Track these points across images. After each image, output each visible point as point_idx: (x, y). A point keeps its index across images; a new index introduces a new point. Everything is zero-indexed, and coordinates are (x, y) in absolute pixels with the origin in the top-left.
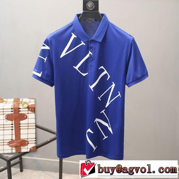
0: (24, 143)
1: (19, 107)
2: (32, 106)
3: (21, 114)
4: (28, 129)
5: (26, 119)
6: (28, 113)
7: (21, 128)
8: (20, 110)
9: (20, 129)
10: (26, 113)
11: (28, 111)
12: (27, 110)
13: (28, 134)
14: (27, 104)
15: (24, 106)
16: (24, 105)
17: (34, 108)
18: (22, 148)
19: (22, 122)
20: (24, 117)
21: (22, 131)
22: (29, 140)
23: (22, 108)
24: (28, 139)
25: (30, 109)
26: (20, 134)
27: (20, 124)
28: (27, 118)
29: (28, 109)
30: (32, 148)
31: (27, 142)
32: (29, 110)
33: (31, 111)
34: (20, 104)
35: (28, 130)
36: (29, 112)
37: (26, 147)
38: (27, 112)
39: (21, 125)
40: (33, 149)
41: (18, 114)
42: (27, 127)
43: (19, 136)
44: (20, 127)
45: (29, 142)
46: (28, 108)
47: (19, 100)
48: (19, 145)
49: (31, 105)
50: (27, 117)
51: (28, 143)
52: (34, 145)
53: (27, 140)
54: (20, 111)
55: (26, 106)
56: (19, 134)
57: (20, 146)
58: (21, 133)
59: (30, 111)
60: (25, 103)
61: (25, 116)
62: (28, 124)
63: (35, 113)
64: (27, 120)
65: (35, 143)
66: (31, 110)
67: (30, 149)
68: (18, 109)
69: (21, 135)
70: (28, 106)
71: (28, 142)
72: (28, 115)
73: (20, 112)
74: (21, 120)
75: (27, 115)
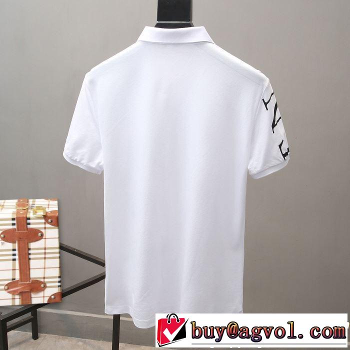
0: (38, 286)
1: (28, 216)
2: (52, 215)
3: (32, 229)
4: (45, 258)
5: (42, 238)
6: (45, 228)
7: (31, 256)
8: (28, 221)
9: (30, 259)
10: (42, 228)
11: (45, 224)
12: (43, 221)
13: (45, 268)
14: (44, 209)
15: (38, 214)
16: (36, 212)
17: (58, 218)
18: (33, 295)
19: (33, 245)
20: (36, 235)
21: (33, 264)
22: (46, 280)
23: (33, 219)
24: (44, 278)
25: (49, 220)
26: (30, 269)
27: (29, 249)
28: (44, 237)
29: (45, 220)
30: (53, 297)
31: (42, 285)
32: (46, 222)
33: (51, 223)
34: (29, 210)
35: (45, 262)
36: (48, 225)
37: (41, 294)
38: (43, 226)
39: (31, 252)
40: (55, 298)
41: (26, 229)
42: (43, 256)
43: (28, 272)
44: (30, 254)
45: (48, 285)
46: (45, 217)
47: (28, 202)
48: (26, 291)
49: (51, 212)
50: (42, 235)
51: (45, 287)
52: (56, 290)
53: (42, 280)
54: (29, 224)
55: (41, 213)
56: (28, 269)
57: (30, 292)
58: (31, 267)
59: (49, 223)
60: (39, 208)
61: (40, 234)
62: (45, 249)
63: (59, 228)
64: (42, 241)
65: (59, 286)
66: (52, 221)
67: (48, 298)
68: (25, 219)
69: (31, 271)
70: (45, 214)
71: (44, 283)
72: (45, 232)
73: (29, 226)
74: (32, 242)
75: (43, 231)
